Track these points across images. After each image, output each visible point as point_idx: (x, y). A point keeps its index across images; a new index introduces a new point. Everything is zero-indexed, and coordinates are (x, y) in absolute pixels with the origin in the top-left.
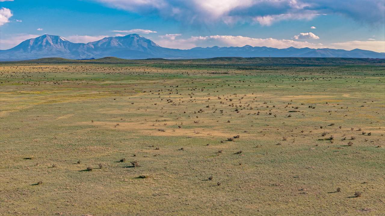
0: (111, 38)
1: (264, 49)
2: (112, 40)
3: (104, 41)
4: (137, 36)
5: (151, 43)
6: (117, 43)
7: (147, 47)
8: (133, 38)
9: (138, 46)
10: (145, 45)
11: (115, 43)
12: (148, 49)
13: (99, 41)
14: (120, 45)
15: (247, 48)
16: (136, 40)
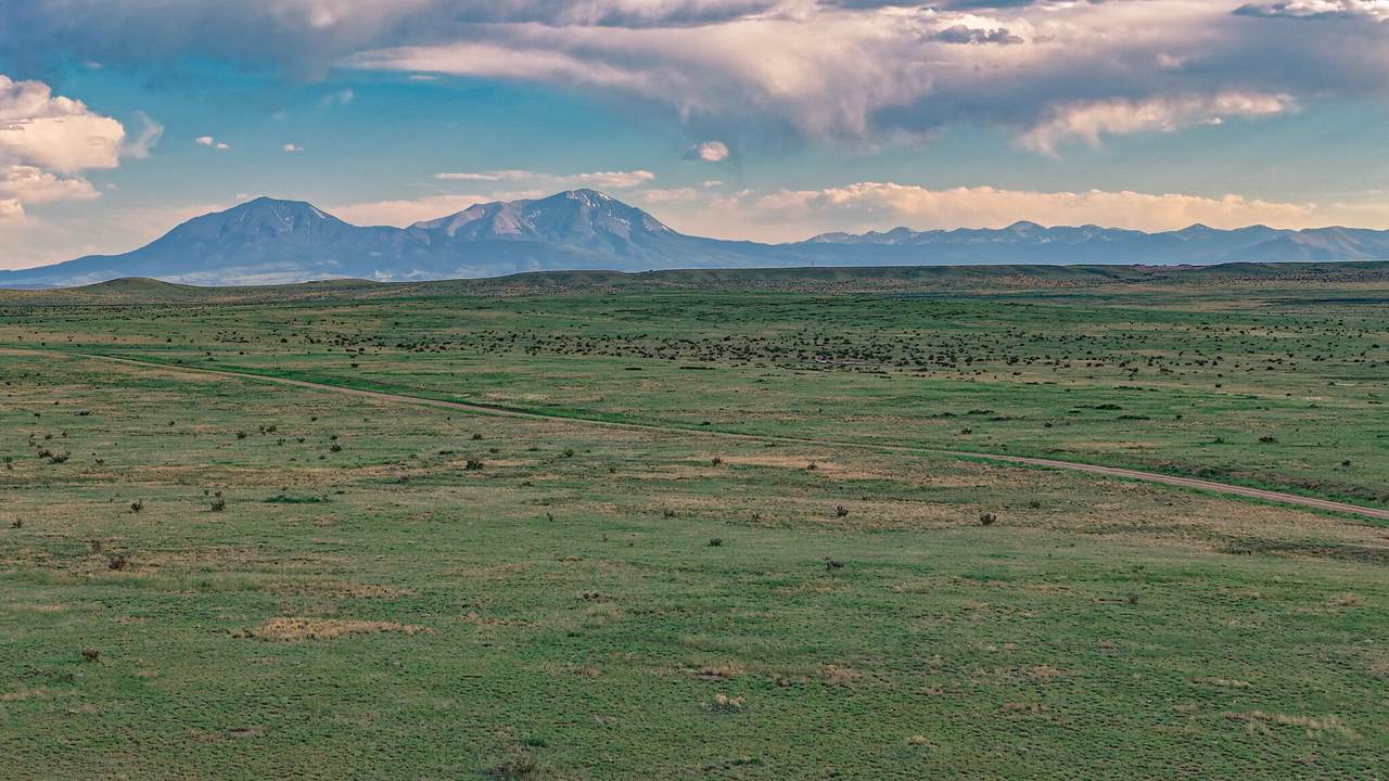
0: (497, 207)
1: (1090, 236)
2: (499, 214)
3: (471, 217)
4: (593, 196)
5: (644, 220)
6: (519, 225)
7: (626, 236)
8: (577, 204)
9: (594, 233)
10: (622, 227)
11: (508, 225)
12: (630, 242)
13: (450, 219)
14: (526, 230)
15: (1024, 231)
16: (587, 211)
